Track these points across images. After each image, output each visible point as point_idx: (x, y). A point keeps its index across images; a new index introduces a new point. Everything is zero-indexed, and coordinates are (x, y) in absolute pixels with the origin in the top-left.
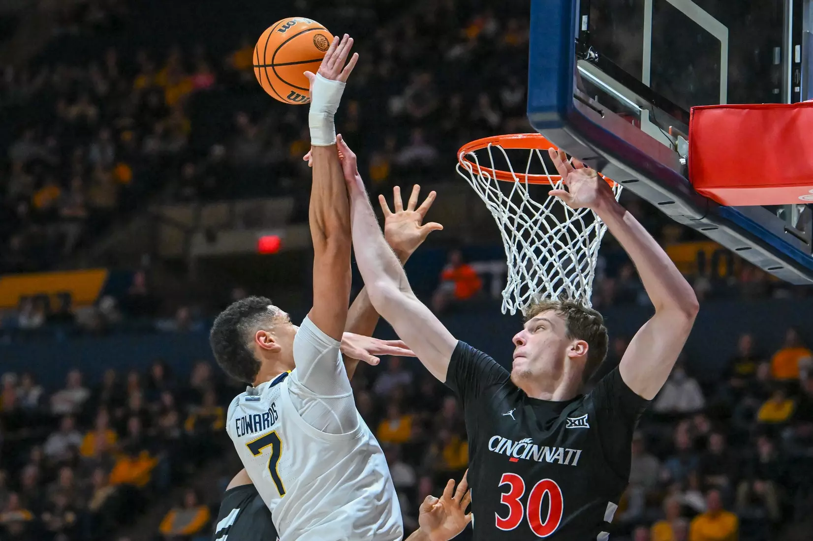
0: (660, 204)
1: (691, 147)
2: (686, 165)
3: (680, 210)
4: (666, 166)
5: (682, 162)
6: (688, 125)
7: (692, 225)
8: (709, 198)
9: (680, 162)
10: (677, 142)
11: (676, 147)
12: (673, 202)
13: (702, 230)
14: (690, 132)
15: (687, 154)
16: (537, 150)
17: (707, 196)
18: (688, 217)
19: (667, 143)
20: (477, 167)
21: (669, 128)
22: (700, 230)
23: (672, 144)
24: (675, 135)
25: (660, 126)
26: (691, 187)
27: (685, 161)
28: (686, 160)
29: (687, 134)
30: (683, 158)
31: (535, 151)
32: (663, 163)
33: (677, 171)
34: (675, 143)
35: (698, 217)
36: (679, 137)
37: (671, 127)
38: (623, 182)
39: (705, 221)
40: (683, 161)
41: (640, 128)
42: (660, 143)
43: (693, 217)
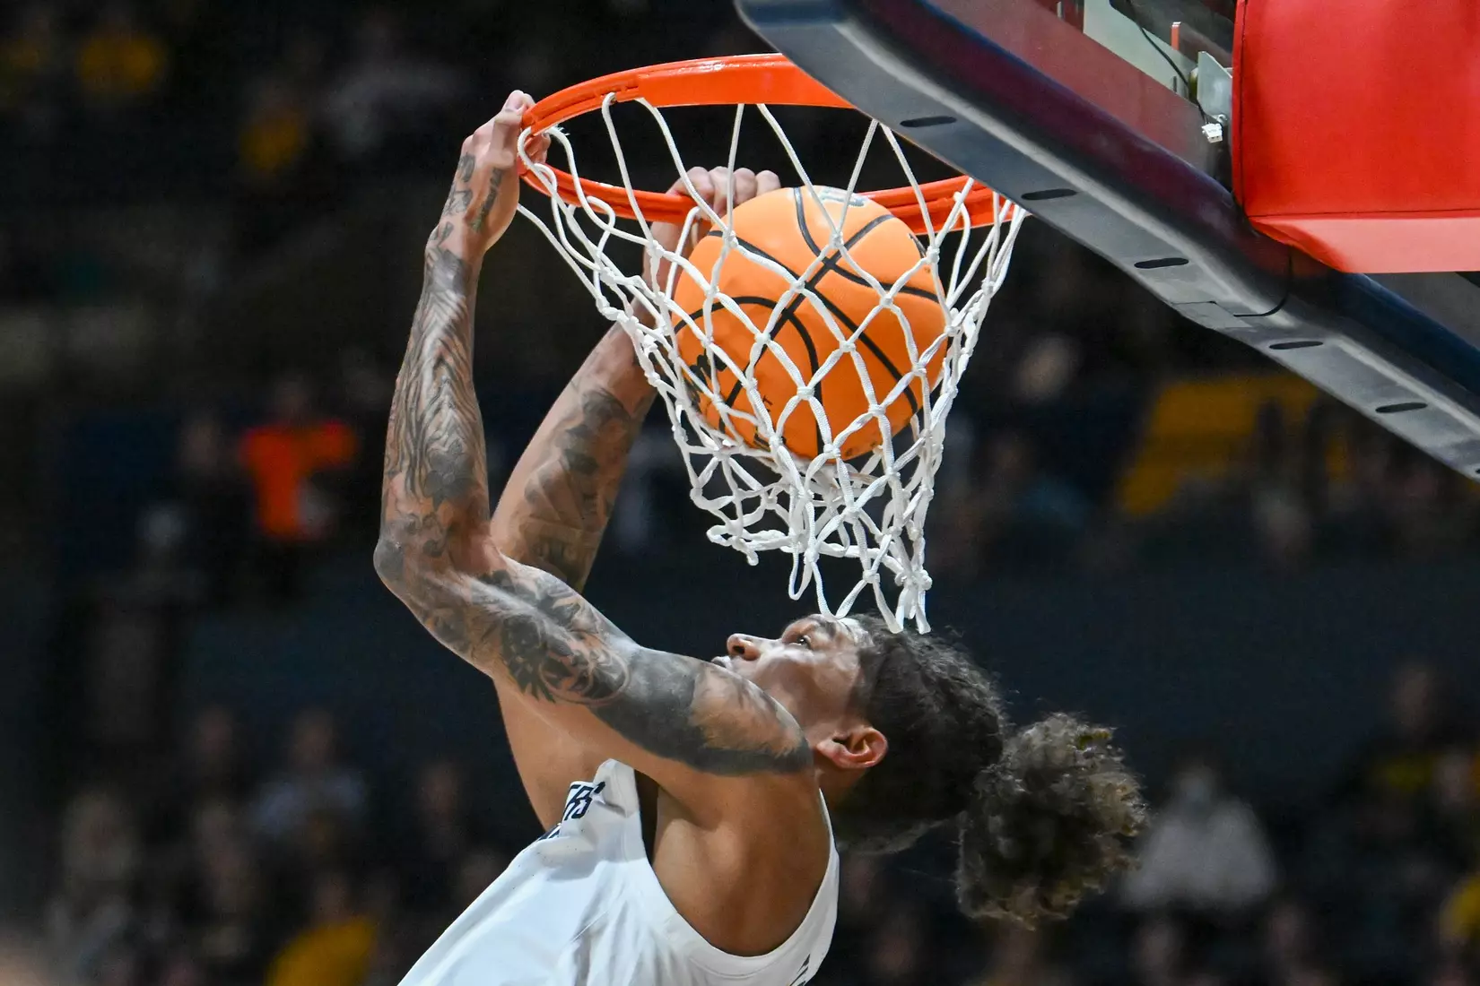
0: (1139, 265)
1: (1241, 90)
2: (1223, 145)
3: (1203, 286)
4: (1158, 146)
5: (1210, 135)
6: (1233, 17)
7: (1242, 331)
8: (1294, 248)
9: (1205, 136)
10: (1195, 72)
11: (1191, 88)
12: (1182, 261)
13: (1274, 347)
14: (1237, 41)
15: (1228, 109)
16: (763, 108)
17: (1291, 242)
18: (1227, 307)
19: (1163, 75)
20: (571, 182)
21: (1170, 30)
22: (1265, 347)
23: (1179, 79)
24: (1190, 51)
25: (1145, 23)
26: (1239, 215)
27: (1219, 133)
28: (1224, 130)
29: (1228, 45)
30: (1215, 122)
31: (751, 111)
32: (1150, 140)
33: (1197, 165)
34: (1190, 75)
35: (1259, 307)
36: (1202, 55)
37: (1176, 25)
38: (1026, 197)
39: (1281, 319)
40: (1213, 132)
41: (1081, 28)
42: (1141, 76)
43: (1240, 307)
